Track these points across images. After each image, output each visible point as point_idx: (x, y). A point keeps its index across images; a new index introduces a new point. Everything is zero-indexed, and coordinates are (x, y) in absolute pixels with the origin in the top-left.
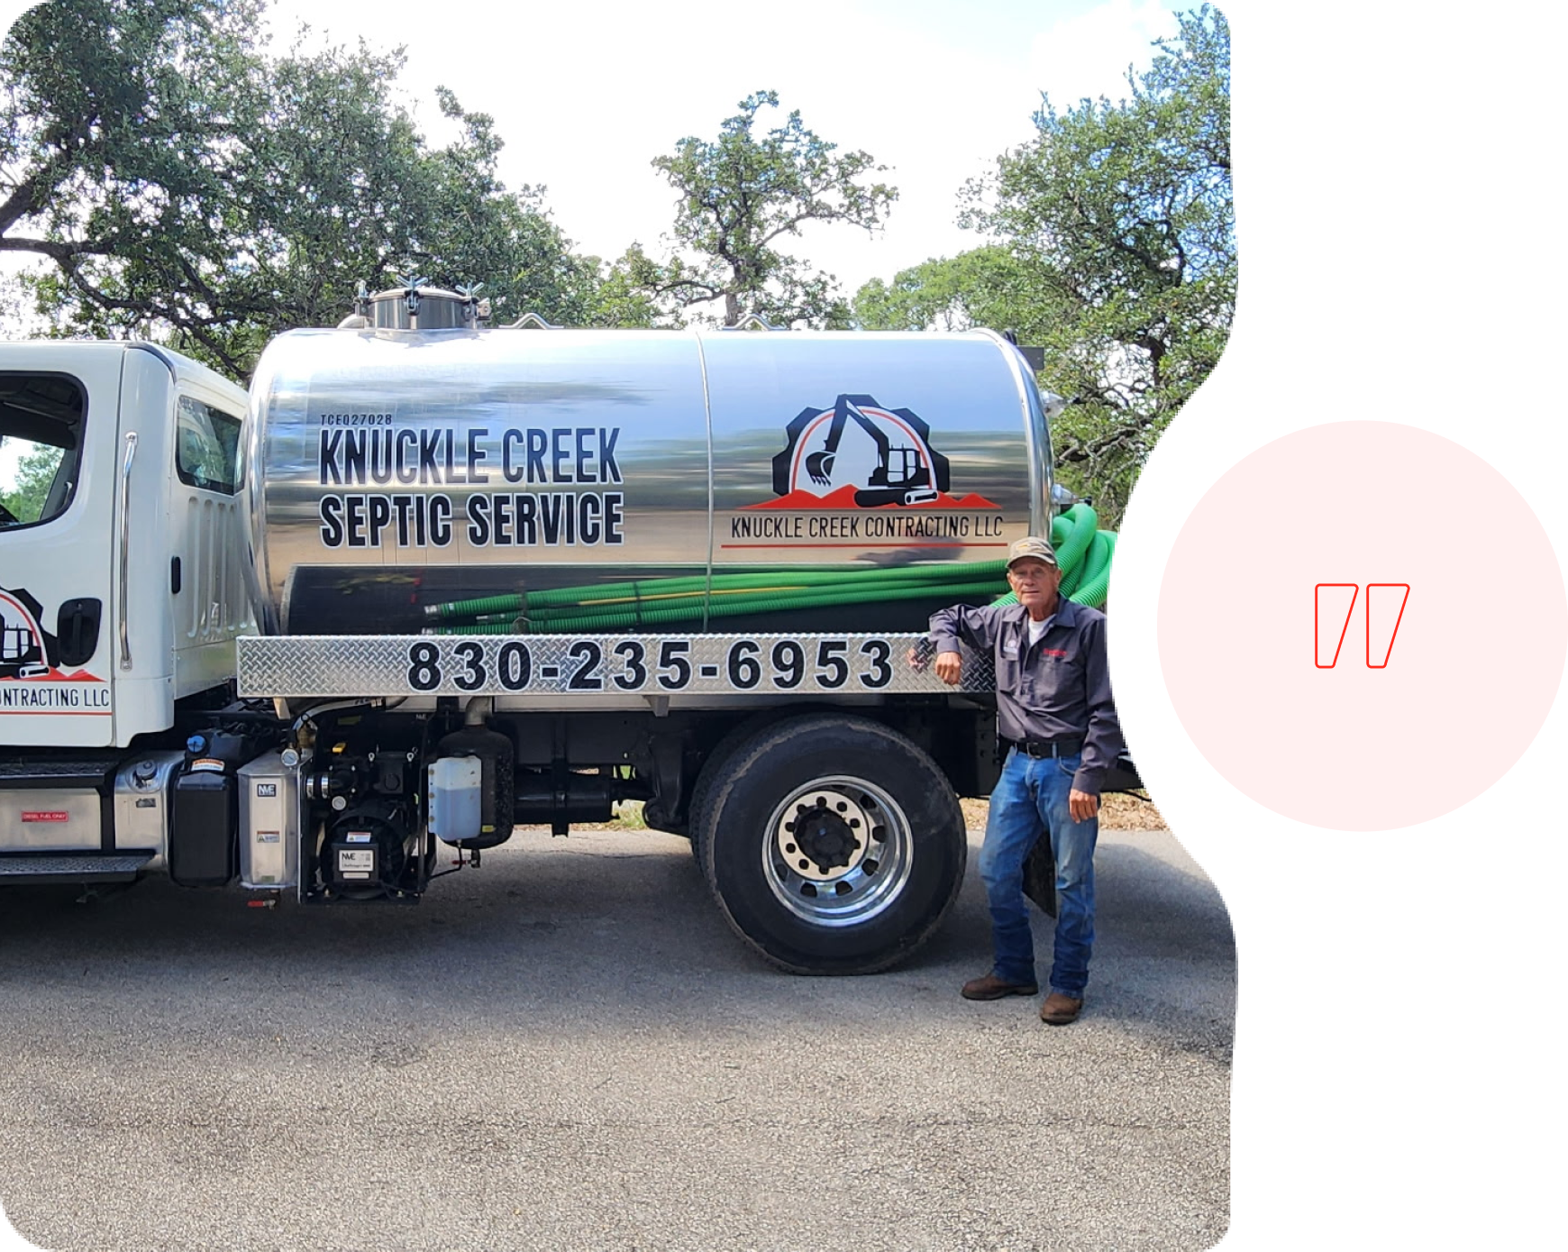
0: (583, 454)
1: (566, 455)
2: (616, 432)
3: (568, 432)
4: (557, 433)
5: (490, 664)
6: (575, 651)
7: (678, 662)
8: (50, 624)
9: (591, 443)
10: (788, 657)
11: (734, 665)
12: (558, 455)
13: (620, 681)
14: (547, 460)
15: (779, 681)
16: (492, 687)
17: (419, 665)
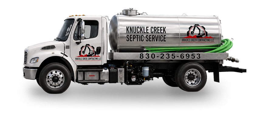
0: (161, 30)
1: (159, 30)
2: (165, 27)
3: (159, 27)
4: (158, 27)
5: (150, 56)
6: (161, 55)
7: (174, 56)
8: (95, 50)
9: (162, 29)
10: (188, 55)
11: (181, 56)
12: (158, 30)
13: (167, 58)
14: (157, 30)
15: (187, 58)
16: (150, 58)
17: (141, 56)
